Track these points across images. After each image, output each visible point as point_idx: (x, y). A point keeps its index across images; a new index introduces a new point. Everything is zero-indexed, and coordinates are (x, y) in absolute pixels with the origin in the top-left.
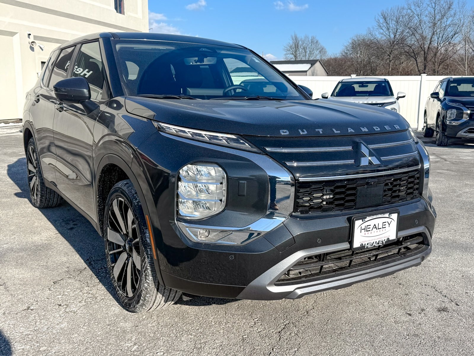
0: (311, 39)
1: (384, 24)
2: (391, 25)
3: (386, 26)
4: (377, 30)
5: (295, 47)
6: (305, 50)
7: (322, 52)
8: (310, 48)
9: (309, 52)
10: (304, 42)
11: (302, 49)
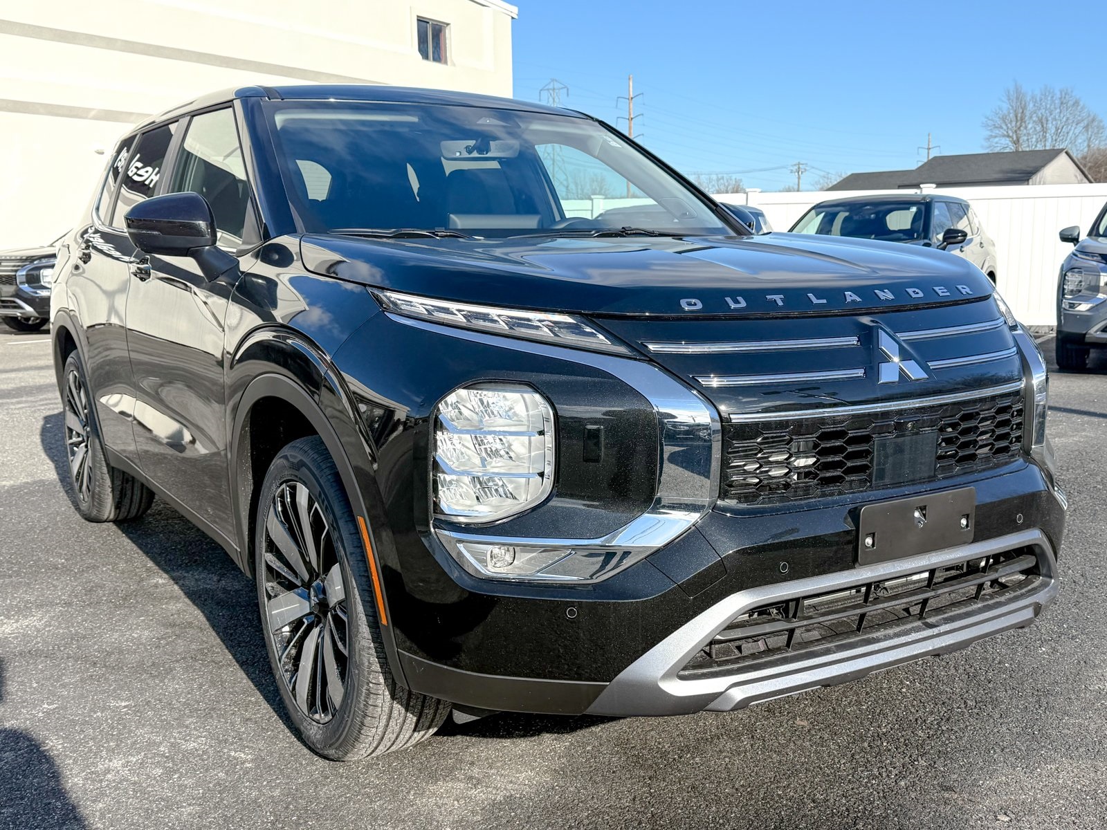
5: (1016, 117)
6: (1043, 126)
7: (1090, 130)
8: (1055, 119)
9: (1053, 130)
10: (1041, 104)
11: (1034, 122)
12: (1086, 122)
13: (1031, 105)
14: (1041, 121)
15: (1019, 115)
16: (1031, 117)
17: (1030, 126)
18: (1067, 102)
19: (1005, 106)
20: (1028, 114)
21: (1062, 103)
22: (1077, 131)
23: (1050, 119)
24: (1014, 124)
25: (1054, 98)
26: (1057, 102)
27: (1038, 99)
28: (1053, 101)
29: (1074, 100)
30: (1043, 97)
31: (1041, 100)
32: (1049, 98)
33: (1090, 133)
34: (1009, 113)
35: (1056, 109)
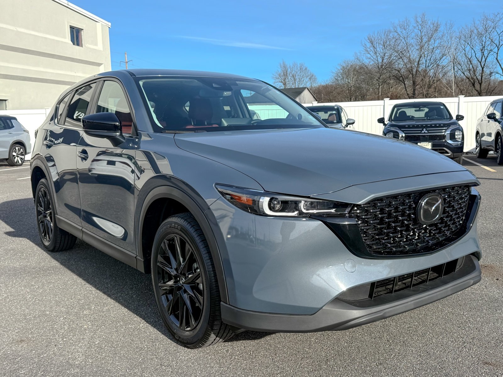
0: (299, 66)
1: (372, 49)
2: (378, 49)
3: (373, 50)
4: (364, 55)
5: (284, 75)
6: (294, 78)
7: (312, 80)
8: (299, 75)
9: (298, 80)
10: (293, 69)
11: (291, 76)
12: (310, 77)
13: (289, 70)
14: (293, 76)
15: (285, 74)
16: (289, 75)
17: (289, 78)
18: (302, 69)
19: (280, 70)
20: (288, 73)
21: (301, 69)
22: (307, 80)
23: (296, 75)
24: (283, 77)
25: (298, 67)
26: (298, 68)
27: (292, 67)
28: (297, 68)
29: (305, 68)
30: (293, 66)
31: (293, 67)
32: (296, 67)
33: (311, 81)
34: (281, 73)
35: (298, 71)
